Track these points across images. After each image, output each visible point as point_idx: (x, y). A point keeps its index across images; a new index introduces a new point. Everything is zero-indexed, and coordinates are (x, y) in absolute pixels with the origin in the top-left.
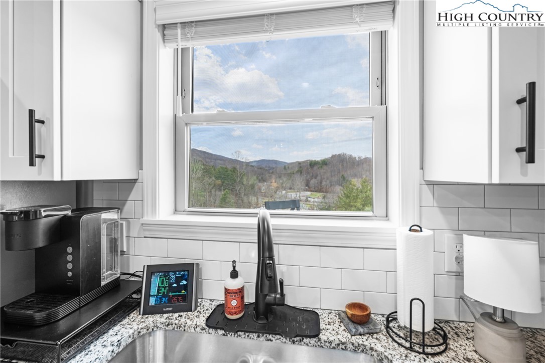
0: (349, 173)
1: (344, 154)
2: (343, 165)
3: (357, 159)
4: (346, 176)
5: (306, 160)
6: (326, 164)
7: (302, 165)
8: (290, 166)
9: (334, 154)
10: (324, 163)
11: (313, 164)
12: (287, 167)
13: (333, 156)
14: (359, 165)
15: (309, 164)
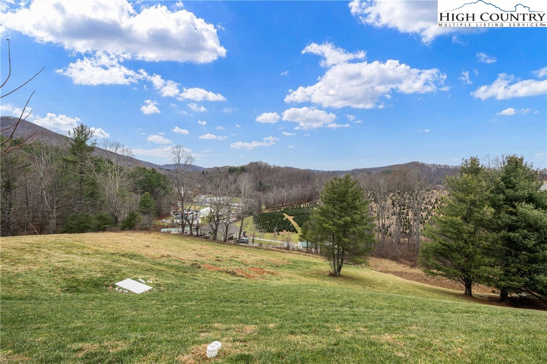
0: (265, 180)
1: (261, 163)
2: (260, 172)
3: (272, 167)
4: (263, 182)
5: (224, 166)
6: (244, 171)
7: (221, 170)
8: (209, 171)
9: (252, 161)
10: (243, 170)
11: (232, 170)
12: (205, 172)
13: (251, 164)
14: (273, 173)
15: (228, 170)
